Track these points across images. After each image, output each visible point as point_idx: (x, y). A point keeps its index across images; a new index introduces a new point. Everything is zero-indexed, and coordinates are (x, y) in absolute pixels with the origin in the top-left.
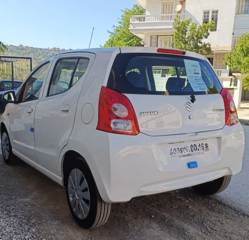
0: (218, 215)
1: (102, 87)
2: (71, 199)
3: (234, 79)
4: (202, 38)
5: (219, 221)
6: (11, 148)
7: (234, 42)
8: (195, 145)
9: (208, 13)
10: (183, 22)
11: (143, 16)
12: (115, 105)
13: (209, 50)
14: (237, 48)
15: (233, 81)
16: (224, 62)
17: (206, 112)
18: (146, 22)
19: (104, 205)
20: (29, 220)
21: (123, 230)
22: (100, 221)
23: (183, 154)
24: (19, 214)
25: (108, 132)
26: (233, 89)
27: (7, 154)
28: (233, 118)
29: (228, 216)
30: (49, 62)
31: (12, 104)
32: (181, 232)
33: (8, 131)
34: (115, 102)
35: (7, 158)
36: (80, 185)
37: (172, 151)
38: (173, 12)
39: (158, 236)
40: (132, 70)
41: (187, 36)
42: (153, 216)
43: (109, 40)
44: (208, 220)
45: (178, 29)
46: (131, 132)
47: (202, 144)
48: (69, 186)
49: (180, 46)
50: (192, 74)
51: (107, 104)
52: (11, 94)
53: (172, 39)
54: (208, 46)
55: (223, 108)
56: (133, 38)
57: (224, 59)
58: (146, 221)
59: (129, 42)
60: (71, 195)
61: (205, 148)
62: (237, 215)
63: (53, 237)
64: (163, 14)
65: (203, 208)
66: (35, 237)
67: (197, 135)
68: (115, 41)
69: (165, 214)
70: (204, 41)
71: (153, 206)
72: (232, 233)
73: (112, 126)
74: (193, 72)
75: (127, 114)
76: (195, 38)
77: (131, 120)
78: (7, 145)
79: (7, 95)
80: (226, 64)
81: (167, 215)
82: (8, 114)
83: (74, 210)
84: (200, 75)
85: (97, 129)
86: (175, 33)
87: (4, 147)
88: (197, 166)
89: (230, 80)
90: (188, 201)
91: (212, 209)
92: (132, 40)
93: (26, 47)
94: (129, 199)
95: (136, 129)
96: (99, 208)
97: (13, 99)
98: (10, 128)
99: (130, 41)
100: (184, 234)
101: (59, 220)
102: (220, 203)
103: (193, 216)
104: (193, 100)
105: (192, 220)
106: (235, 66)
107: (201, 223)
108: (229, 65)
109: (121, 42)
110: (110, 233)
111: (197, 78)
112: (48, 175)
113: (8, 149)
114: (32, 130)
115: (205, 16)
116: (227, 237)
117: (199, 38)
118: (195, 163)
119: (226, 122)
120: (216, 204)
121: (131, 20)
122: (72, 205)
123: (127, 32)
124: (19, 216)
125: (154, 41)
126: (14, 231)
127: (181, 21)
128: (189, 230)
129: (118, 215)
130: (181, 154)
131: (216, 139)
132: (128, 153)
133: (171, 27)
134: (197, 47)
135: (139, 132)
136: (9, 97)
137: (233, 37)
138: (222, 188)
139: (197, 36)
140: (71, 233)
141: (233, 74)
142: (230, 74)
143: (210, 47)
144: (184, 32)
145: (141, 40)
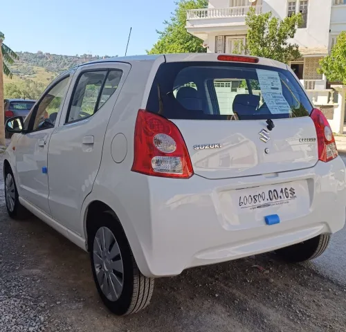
0: (312, 293)
1: (140, 110)
2: (97, 270)
3: (332, 92)
4: (286, 38)
5: (314, 301)
6: (17, 195)
7: (332, 42)
8: (275, 190)
9: (294, 3)
10: (259, 17)
11: (205, 10)
12: (158, 136)
13: (296, 54)
14: (337, 50)
15: (332, 95)
16: (318, 70)
17: (290, 143)
18: (208, 17)
19: (143, 281)
20: (36, 302)
21: (172, 317)
22: (138, 304)
23: (258, 203)
24: (24, 293)
25: (148, 174)
26: (332, 106)
27: (12, 204)
28: (330, 150)
29: (327, 294)
30: (68, 76)
31: (20, 134)
32: (258, 318)
33: (14, 172)
34: (158, 132)
35: (12, 209)
36: (110, 250)
37: (242, 200)
38: (246, 3)
39: (223, 326)
40: (185, 85)
41: (265, 36)
42: (217, 295)
43: (158, 43)
44: (298, 300)
45: (253, 27)
46: (181, 174)
47: (286, 189)
48: (95, 252)
49: (255, 50)
50: (268, 90)
51: (147, 134)
52: (18, 120)
53: (244, 40)
54: (295, 49)
55: (315, 136)
56: (191, 39)
57: (318, 65)
58: (206, 302)
59: (186, 45)
60: (98, 265)
61: (290, 195)
62: (340, 293)
63: (70, 328)
64: (233, 6)
65: (290, 282)
66: (43, 328)
67: (277, 176)
68: (167, 44)
69: (234, 291)
70: (289, 41)
71: (217, 279)
72: (333, 321)
73: (154, 165)
74: (270, 86)
75: (175, 148)
76: (277, 38)
77: (181, 156)
78: (12, 191)
79: (12, 122)
80: (322, 72)
81: (237, 293)
82: (14, 149)
83: (102, 287)
84: (280, 91)
85: (133, 170)
86: (249, 31)
87: (8, 195)
88: (278, 222)
89: (328, 94)
90: (268, 272)
91: (304, 284)
92: (190, 42)
93: (47, 54)
94: (179, 272)
95: (189, 170)
96: (136, 286)
97: (21, 127)
98: (16, 167)
99: (188, 44)
100: (263, 322)
101: (80, 302)
102: (315, 273)
103: (276, 295)
104: (270, 127)
105: (275, 301)
106: (334, 75)
107: (289, 305)
108: (325, 74)
109: (175, 45)
110: (154, 321)
111: (276, 95)
112: (67, 235)
113: (14, 197)
114: (45, 171)
115: (290, 8)
116: (326, 326)
117: (283, 37)
118: (276, 216)
119: (319, 157)
120: (310, 276)
121: (188, 16)
122: (99, 279)
123: (184, 32)
124: (23, 296)
125: (220, 42)
126: (14, 320)
127: (256, 15)
128: (269, 316)
129: (166, 293)
130: (254, 204)
131: (306, 182)
132: (180, 203)
133: (244, 23)
134: (279, 50)
135: (193, 173)
136: (16, 125)
137: (330, 36)
138: (317, 251)
139: (279, 35)
140: (97, 322)
141: (332, 86)
142: (328, 87)
143: (297, 50)
144: (261, 30)
145: (202, 41)
